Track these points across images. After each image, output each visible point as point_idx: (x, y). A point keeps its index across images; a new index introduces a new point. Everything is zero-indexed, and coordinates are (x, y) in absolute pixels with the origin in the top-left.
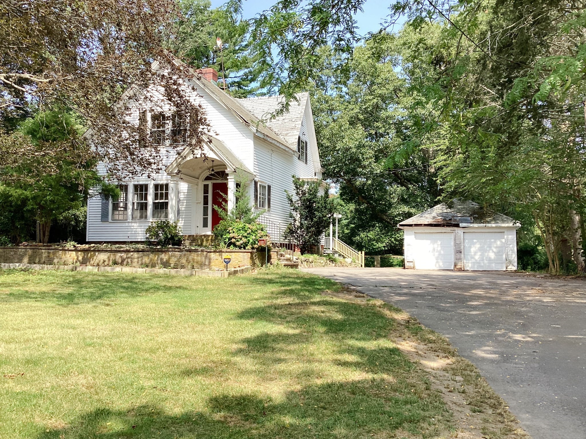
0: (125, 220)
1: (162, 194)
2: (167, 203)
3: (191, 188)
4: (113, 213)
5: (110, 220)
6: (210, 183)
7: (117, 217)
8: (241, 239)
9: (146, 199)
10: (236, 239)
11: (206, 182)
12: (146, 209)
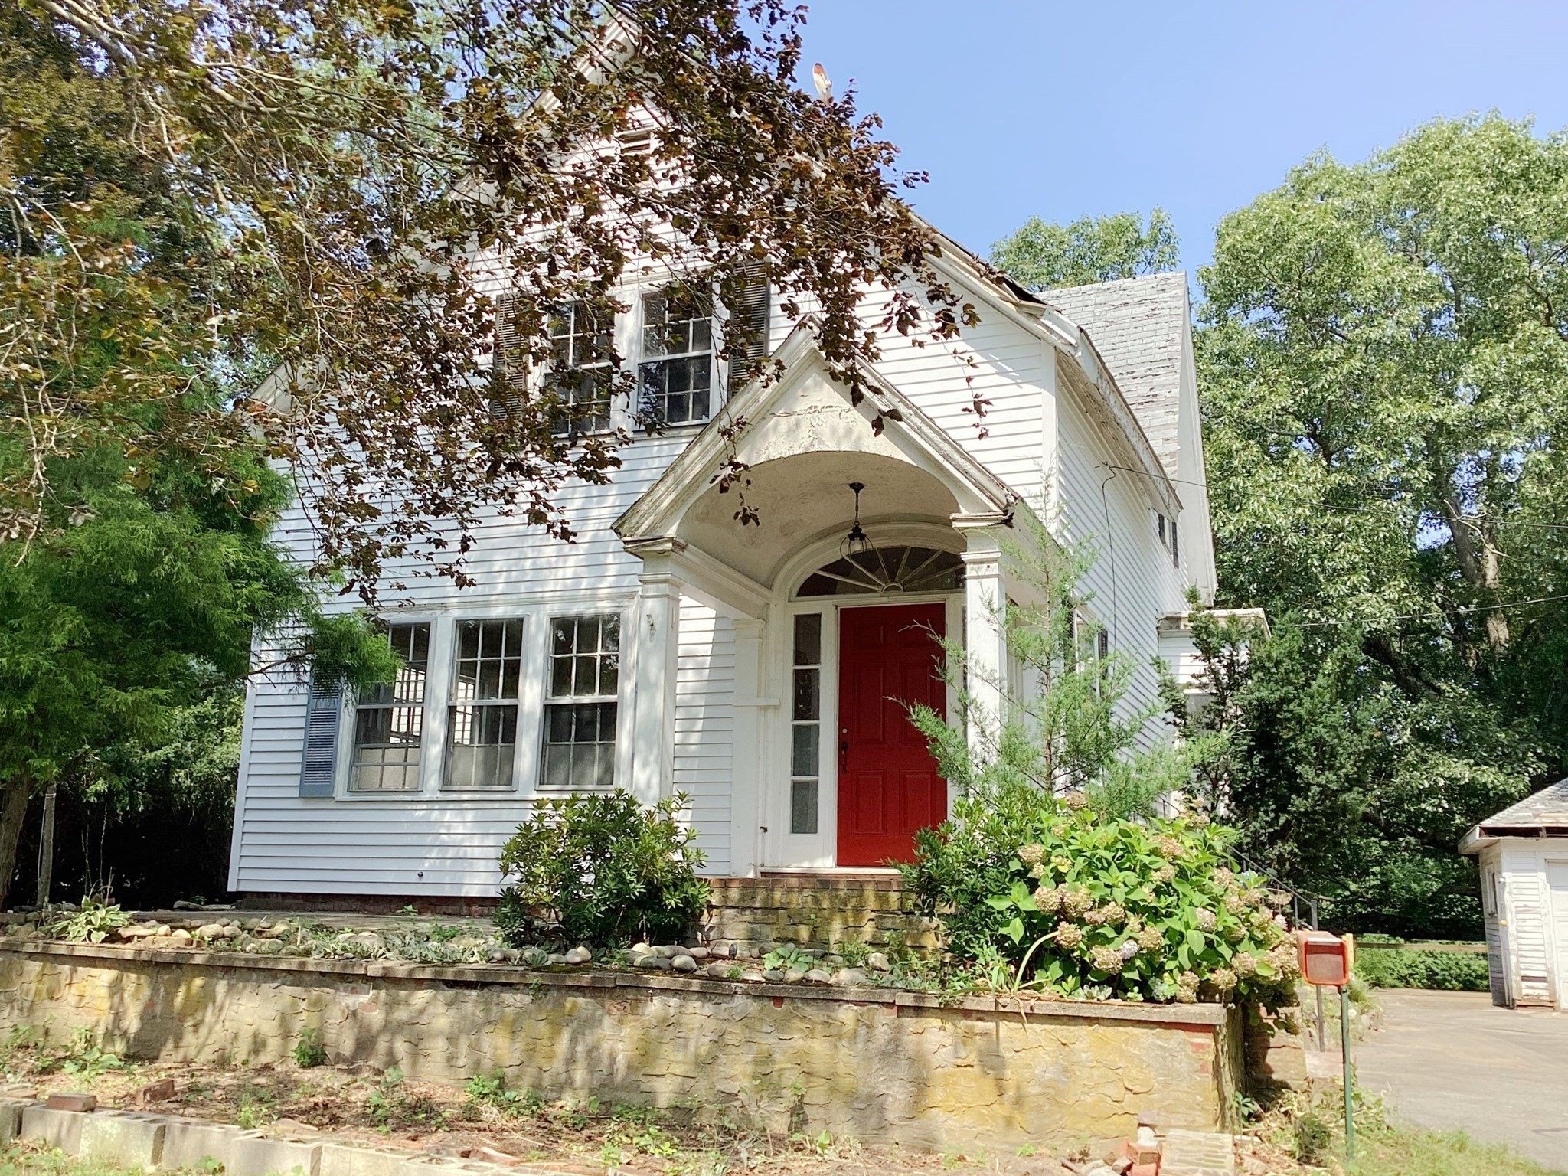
0: (411, 793)
1: (587, 664)
2: (609, 712)
3: (730, 636)
4: (356, 757)
5: (340, 792)
6: (827, 609)
7: (372, 776)
8: (1120, 928)
9: (512, 689)
10: (1081, 922)
11: (810, 606)
12: (510, 736)
